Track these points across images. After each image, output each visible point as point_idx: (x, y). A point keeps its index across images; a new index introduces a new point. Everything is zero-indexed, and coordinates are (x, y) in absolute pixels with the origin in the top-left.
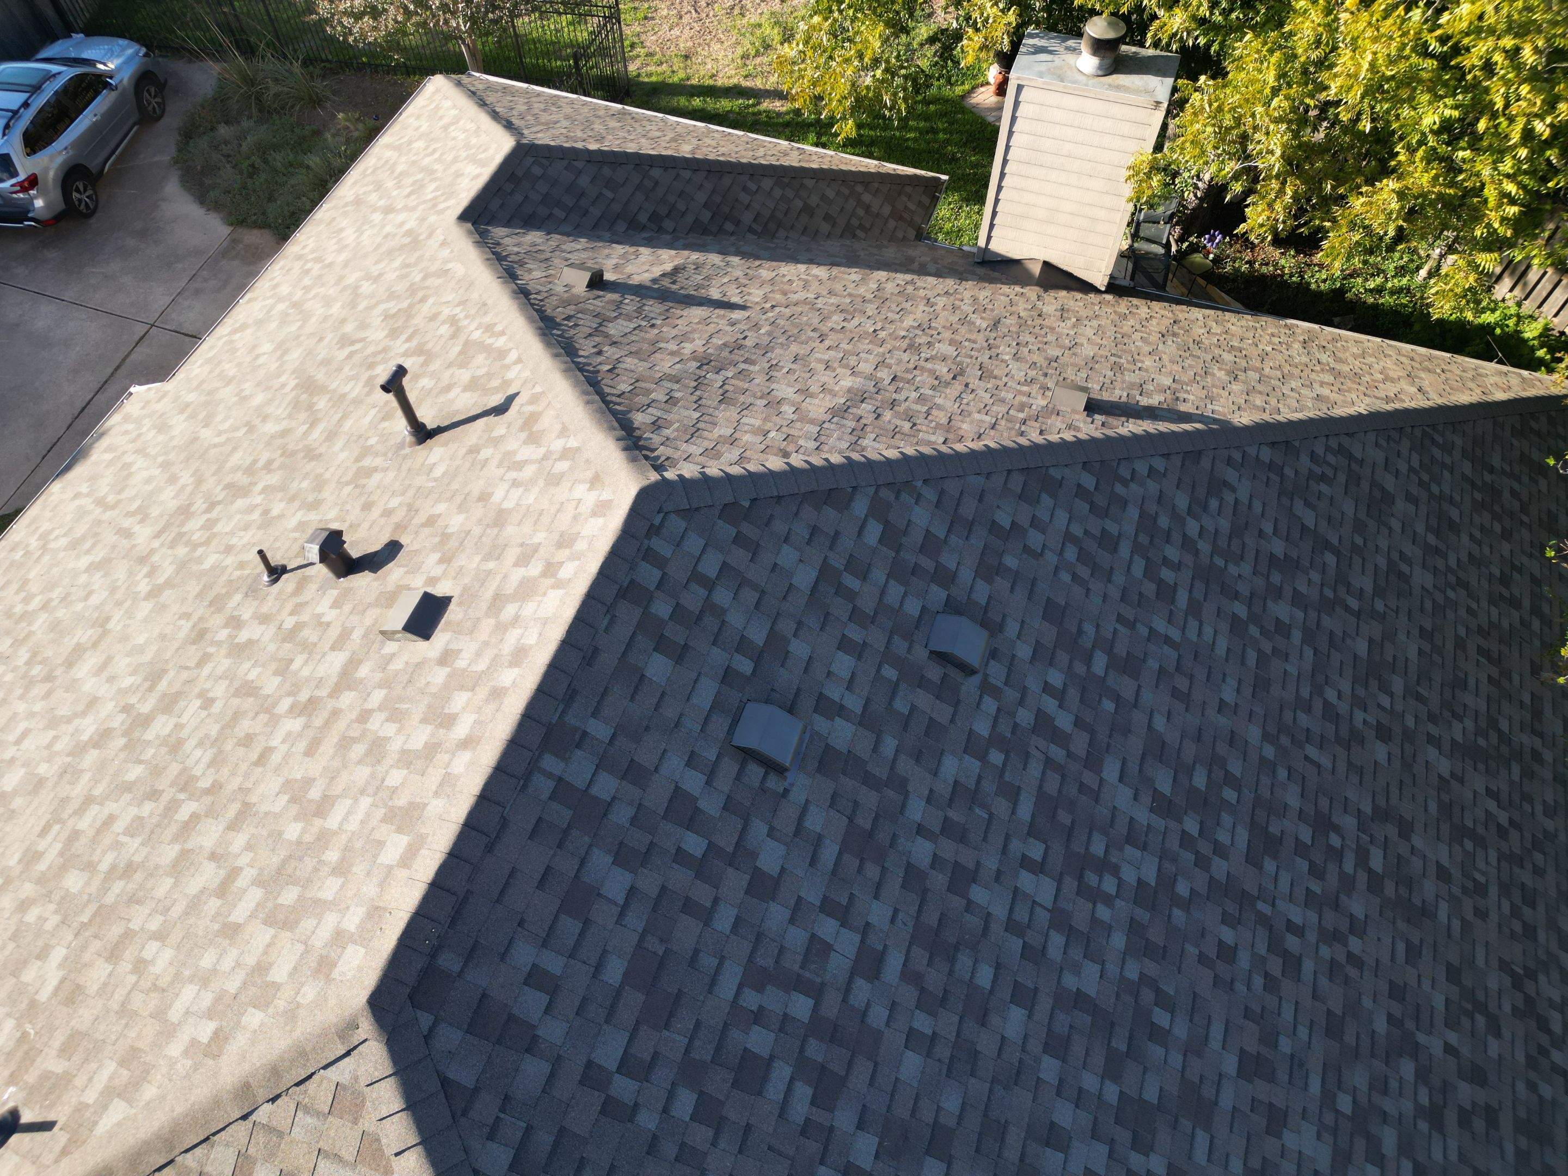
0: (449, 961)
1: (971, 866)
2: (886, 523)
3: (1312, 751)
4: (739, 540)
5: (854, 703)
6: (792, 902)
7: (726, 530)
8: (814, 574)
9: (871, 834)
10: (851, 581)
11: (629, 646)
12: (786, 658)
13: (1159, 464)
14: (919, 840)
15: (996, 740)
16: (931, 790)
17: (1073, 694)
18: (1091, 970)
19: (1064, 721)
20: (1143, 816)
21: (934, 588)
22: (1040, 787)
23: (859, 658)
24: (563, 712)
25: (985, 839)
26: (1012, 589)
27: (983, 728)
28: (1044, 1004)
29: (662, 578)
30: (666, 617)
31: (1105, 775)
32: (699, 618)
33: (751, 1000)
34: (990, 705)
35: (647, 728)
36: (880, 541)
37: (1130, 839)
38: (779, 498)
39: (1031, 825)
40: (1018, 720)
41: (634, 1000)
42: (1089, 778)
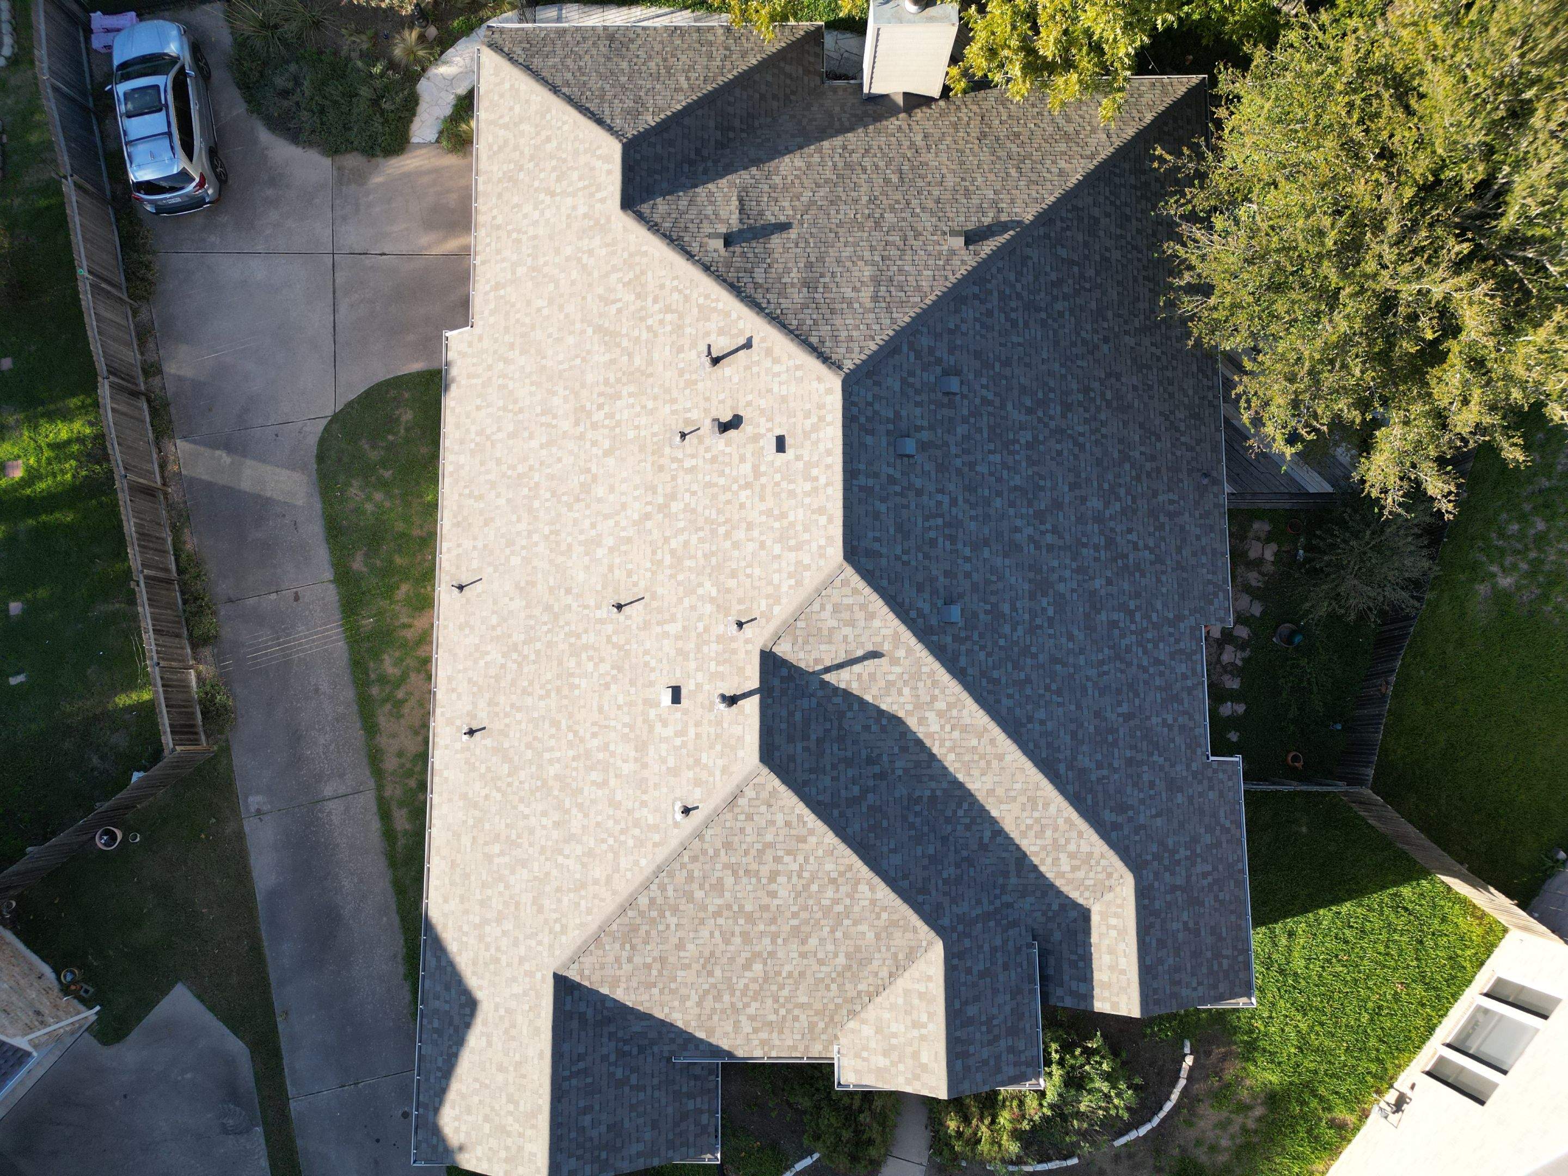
0: (855, 543)
1: (974, 460)
2: (915, 350)
3: (1079, 362)
4: (874, 384)
5: (925, 424)
6: (928, 494)
7: (869, 382)
8: (900, 383)
9: (943, 464)
10: (911, 380)
11: (859, 436)
12: (901, 418)
13: (1000, 264)
14: (957, 459)
15: (972, 414)
16: (956, 441)
17: (991, 384)
18: (1017, 477)
19: (990, 396)
20: (1023, 418)
21: (937, 368)
22: (988, 424)
23: (922, 406)
24: (852, 464)
25: (976, 450)
26: (962, 354)
27: (965, 412)
28: (1006, 494)
29: (859, 409)
30: (865, 422)
31: (1008, 409)
32: (873, 418)
33: (927, 524)
34: (966, 402)
35: (874, 460)
36: (915, 359)
37: (1021, 428)
38: (881, 360)
39: (989, 438)
40: (976, 403)
41: (899, 536)
42: (1003, 413)
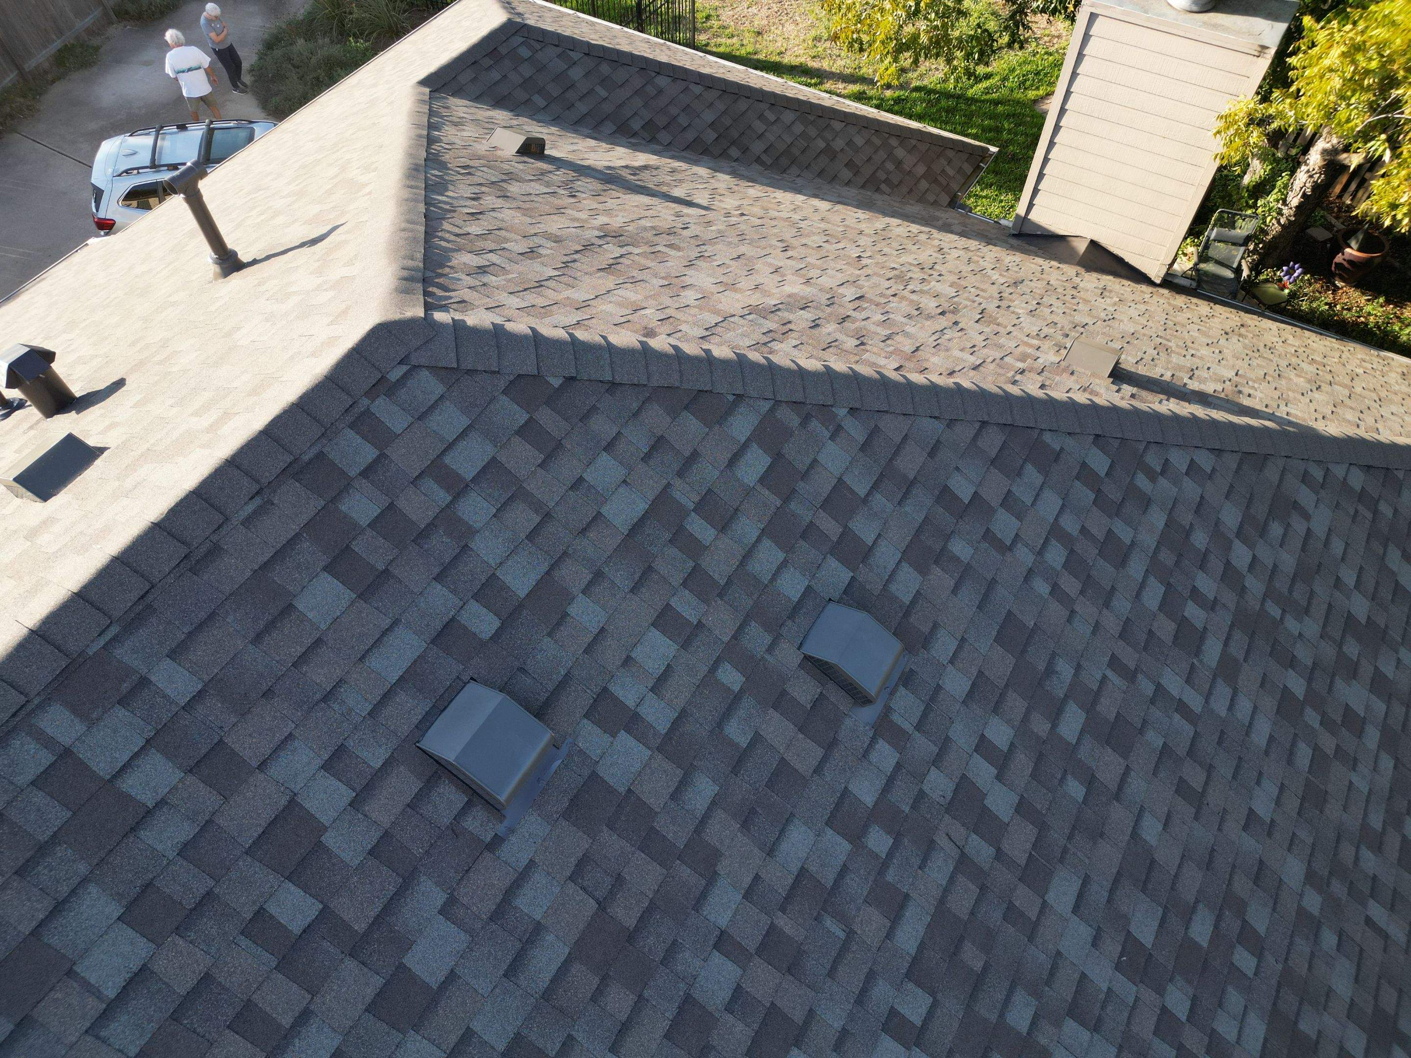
1: (798, 1016)
2: (778, 457)
3: (1376, 911)
4: (527, 432)
5: (658, 714)
6: (453, 1039)
7: (510, 413)
8: (642, 507)
9: (632, 936)
10: (700, 528)
11: (280, 554)
12: (559, 624)
14: (717, 958)
16: (757, 877)
17: (1022, 763)
19: (1001, 802)
20: (1102, 974)
21: (833, 563)
22: (942, 901)
23: (686, 645)
24: (115, 639)
25: (831, 973)
26: (955, 591)
27: (866, 791)
29: (377, 461)
30: (364, 521)
31: (1050, 897)
32: (423, 535)
34: (886, 756)
35: (268, 694)
36: (762, 480)
37: (1075, 1011)
38: (613, 386)
39: (916, 960)
40: (926, 788)
42: (1025, 899)
